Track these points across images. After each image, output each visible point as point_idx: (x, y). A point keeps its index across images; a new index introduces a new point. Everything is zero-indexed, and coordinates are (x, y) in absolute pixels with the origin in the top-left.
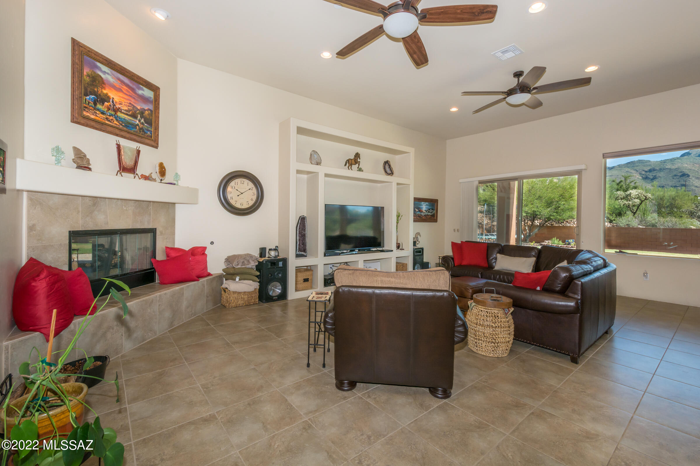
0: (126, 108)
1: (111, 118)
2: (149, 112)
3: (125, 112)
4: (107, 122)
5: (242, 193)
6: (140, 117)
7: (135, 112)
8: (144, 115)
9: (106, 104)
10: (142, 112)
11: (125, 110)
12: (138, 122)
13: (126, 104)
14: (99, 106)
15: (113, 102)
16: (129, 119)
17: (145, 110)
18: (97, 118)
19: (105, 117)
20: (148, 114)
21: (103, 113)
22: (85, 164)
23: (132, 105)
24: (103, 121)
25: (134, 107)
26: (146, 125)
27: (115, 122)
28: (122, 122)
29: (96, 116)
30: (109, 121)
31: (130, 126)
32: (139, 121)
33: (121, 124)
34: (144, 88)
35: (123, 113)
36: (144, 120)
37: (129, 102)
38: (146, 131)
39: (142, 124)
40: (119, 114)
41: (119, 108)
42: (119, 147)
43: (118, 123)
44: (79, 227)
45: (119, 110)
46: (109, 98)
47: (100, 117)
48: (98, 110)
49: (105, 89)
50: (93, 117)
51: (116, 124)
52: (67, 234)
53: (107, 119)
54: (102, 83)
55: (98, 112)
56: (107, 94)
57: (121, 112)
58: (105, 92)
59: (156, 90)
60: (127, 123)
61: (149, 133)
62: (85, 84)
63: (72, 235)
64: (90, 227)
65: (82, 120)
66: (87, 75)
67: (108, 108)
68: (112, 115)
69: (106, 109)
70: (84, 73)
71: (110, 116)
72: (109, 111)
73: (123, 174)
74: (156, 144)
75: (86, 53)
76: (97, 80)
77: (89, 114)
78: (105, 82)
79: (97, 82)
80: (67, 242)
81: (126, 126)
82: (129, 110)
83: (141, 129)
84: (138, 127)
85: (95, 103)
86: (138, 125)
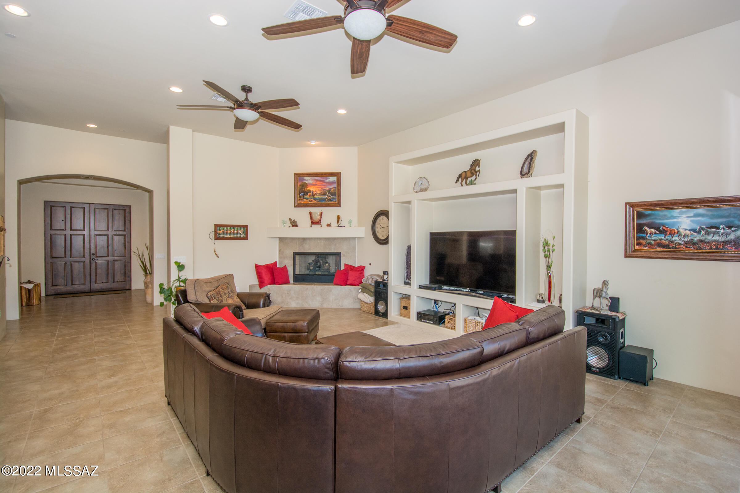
0: (320, 192)
1: (311, 200)
2: (334, 188)
3: (319, 194)
4: (310, 202)
5: (383, 228)
6: (328, 193)
7: (325, 192)
9: (309, 194)
10: (329, 191)
11: (319, 193)
12: (327, 196)
14: (305, 197)
15: (312, 192)
16: (321, 197)
17: (331, 189)
20: (334, 190)
21: (307, 199)
22: (294, 224)
23: (323, 189)
24: (308, 202)
25: (324, 189)
27: (314, 201)
28: (317, 200)
30: (311, 202)
31: (322, 200)
32: (328, 196)
33: (317, 201)
34: (330, 177)
35: (318, 195)
36: (331, 194)
37: (321, 188)
38: (332, 200)
39: (330, 196)
40: (316, 196)
41: (316, 193)
42: (310, 213)
43: (315, 201)
44: (297, 251)
45: (316, 194)
46: (310, 191)
47: (306, 201)
48: (305, 198)
49: (308, 188)
50: (303, 202)
51: (314, 202)
52: (292, 253)
55: (305, 199)
56: (309, 189)
57: (317, 195)
58: (308, 189)
59: (338, 175)
60: (320, 200)
61: (334, 200)
62: (300, 189)
63: (295, 254)
64: (302, 251)
65: (298, 205)
66: (300, 185)
67: (310, 196)
68: (312, 198)
69: (309, 197)
70: (299, 185)
71: (311, 199)
72: (311, 197)
73: (313, 225)
74: (339, 205)
75: (299, 176)
76: (304, 185)
77: (301, 202)
78: (308, 184)
79: (304, 186)
80: (292, 256)
81: (320, 201)
82: (321, 193)
83: (328, 200)
84: (327, 199)
85: (303, 196)
86: (327, 198)
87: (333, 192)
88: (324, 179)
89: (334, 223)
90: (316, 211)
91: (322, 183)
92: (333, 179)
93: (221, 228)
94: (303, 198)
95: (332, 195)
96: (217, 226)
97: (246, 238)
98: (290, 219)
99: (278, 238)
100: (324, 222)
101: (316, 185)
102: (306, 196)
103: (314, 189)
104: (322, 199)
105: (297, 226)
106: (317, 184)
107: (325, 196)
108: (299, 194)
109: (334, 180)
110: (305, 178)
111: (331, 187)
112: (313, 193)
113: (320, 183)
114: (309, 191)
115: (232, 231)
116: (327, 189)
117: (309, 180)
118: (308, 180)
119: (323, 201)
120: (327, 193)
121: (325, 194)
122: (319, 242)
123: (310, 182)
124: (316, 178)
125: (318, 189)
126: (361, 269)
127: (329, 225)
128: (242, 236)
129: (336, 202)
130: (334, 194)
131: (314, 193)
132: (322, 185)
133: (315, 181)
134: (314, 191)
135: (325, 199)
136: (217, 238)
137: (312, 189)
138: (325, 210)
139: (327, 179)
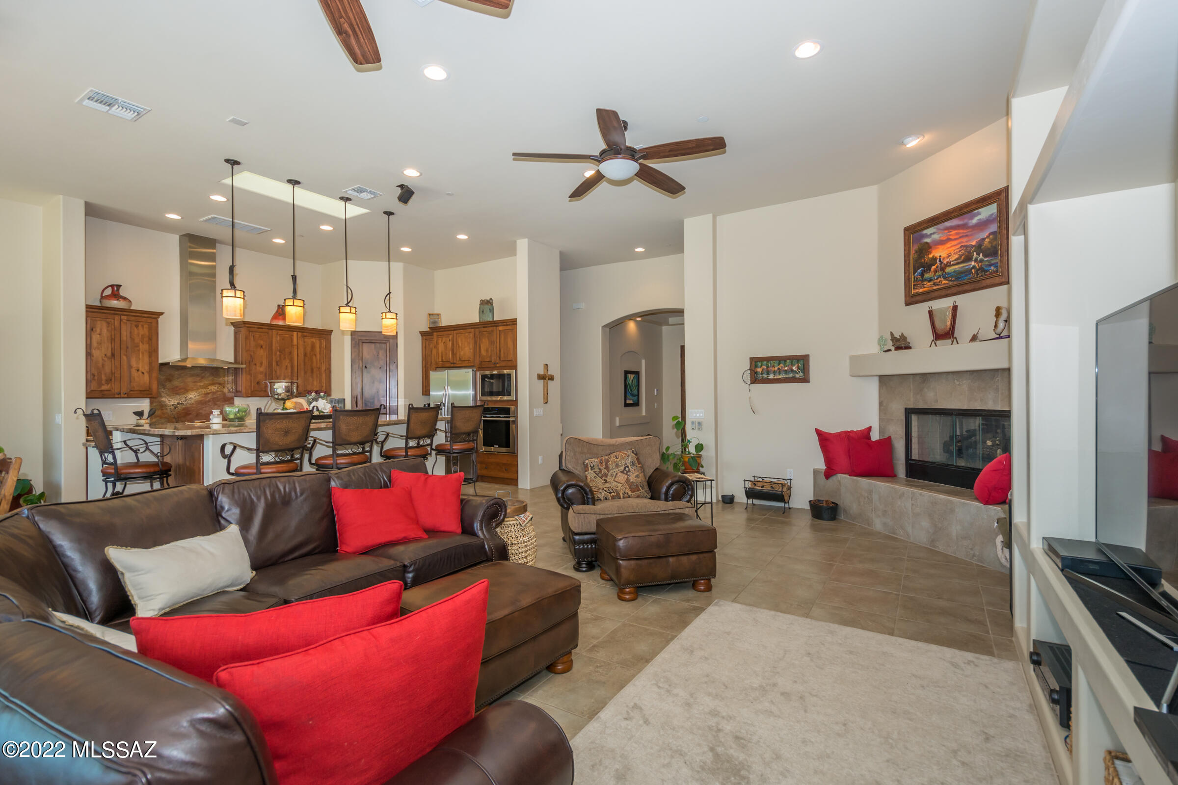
0: (957, 256)
1: (939, 279)
2: (991, 236)
3: (956, 262)
4: (935, 288)
6: (977, 254)
7: (969, 252)
8: (982, 247)
9: (933, 268)
10: (979, 248)
11: (956, 260)
12: (973, 263)
13: (955, 251)
14: (927, 276)
15: (940, 261)
16: (961, 267)
17: (984, 239)
18: (925, 289)
19: (932, 283)
20: (990, 242)
21: (930, 281)
23: (964, 246)
24: (931, 289)
25: (966, 246)
26: (986, 259)
27: (944, 282)
28: (952, 276)
29: (924, 287)
30: (938, 285)
31: (963, 275)
32: (976, 261)
33: (951, 281)
34: (980, 210)
35: (954, 265)
36: (983, 256)
37: (959, 246)
39: (981, 261)
40: (948, 270)
41: (948, 262)
42: (931, 313)
43: (947, 282)
44: (912, 405)
45: (949, 264)
46: (936, 259)
47: (928, 286)
49: (930, 253)
50: (921, 290)
51: (945, 284)
52: (903, 411)
53: (935, 284)
54: (929, 248)
56: (933, 256)
57: (951, 265)
58: (931, 256)
59: (1001, 196)
60: (958, 275)
61: (992, 268)
62: (915, 261)
63: (909, 412)
64: (921, 405)
65: (911, 300)
66: (916, 252)
67: (936, 271)
68: (939, 276)
69: (933, 274)
70: (913, 252)
71: (937, 279)
72: (937, 274)
73: (938, 342)
74: (1005, 278)
75: (913, 232)
76: (925, 249)
77: (917, 291)
78: (931, 245)
79: (924, 251)
80: (903, 418)
81: (957, 279)
82: (960, 256)
83: (979, 270)
84: (973, 270)
85: (922, 275)
86: (974, 267)
87: (989, 246)
88: (966, 221)
89: (987, 330)
90: (943, 304)
91: (961, 231)
92: (990, 210)
93: (761, 363)
94: (923, 281)
95: (985, 257)
96: (756, 361)
97: (806, 380)
98: (893, 334)
99: (877, 378)
100: (964, 330)
101: (949, 240)
102: (926, 274)
103: (944, 252)
104: (961, 273)
105: (906, 348)
106: (951, 237)
107: (970, 263)
108: (914, 274)
109: (992, 214)
110: (925, 232)
111: (984, 234)
112: (942, 263)
113: (957, 234)
114: (934, 259)
115: (780, 367)
116: (974, 243)
118: (931, 234)
119: (966, 275)
120: (975, 253)
121: (968, 259)
122: (958, 383)
123: (936, 237)
124: (948, 224)
125: (954, 248)
128: (798, 375)
129: (997, 271)
130: (992, 252)
131: (945, 262)
132: (960, 237)
133: (946, 232)
134: (944, 258)
135: (969, 271)
136: (755, 379)
137: (940, 253)
138: (963, 301)
139: (972, 218)
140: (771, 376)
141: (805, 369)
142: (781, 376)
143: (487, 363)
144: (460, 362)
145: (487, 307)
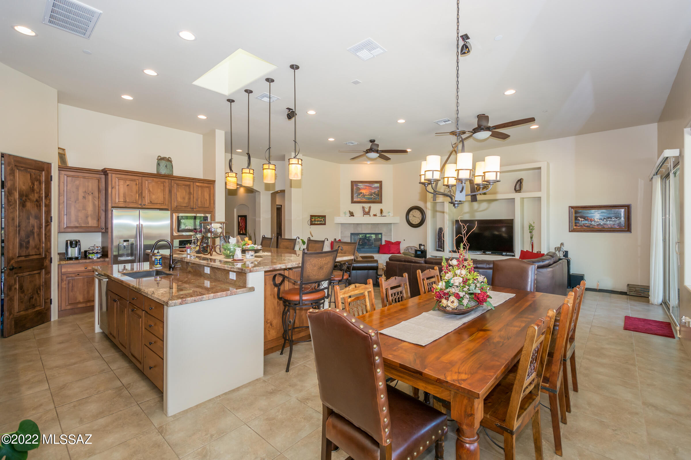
2: (377, 191)
5: (415, 217)
6: (374, 195)
9: (361, 195)
10: (374, 193)
12: (373, 197)
14: (359, 196)
20: (377, 193)
21: (360, 198)
22: (352, 215)
25: (371, 192)
34: (375, 184)
37: (369, 191)
38: (376, 199)
40: (366, 196)
42: (363, 208)
43: (365, 200)
44: (353, 232)
45: (366, 195)
47: (359, 200)
50: (356, 200)
52: (350, 234)
53: (361, 199)
54: (360, 189)
55: (358, 198)
58: (360, 191)
59: (380, 182)
60: (369, 198)
62: (355, 191)
63: (352, 234)
64: (356, 232)
65: (353, 202)
67: (362, 196)
68: (363, 198)
70: (354, 188)
73: (364, 215)
74: (381, 202)
75: (354, 183)
80: (350, 236)
81: (368, 199)
82: (369, 194)
83: (374, 199)
85: (357, 196)
88: (371, 185)
89: (379, 214)
90: (367, 206)
91: (370, 187)
92: (377, 185)
93: (313, 218)
95: (376, 196)
96: (312, 216)
97: (325, 224)
98: (350, 211)
99: (341, 224)
100: (372, 213)
101: (366, 189)
103: (365, 192)
105: (354, 216)
108: (354, 195)
110: (358, 184)
112: (364, 194)
114: (361, 193)
115: (318, 219)
117: (361, 186)
121: (371, 195)
122: (368, 226)
124: (366, 184)
125: (367, 191)
126: (398, 243)
127: (375, 215)
128: (323, 222)
129: (379, 200)
130: (378, 195)
132: (369, 189)
133: (365, 186)
135: (371, 198)
136: (312, 224)
137: (363, 191)
138: (372, 205)
139: (373, 185)
140: (316, 223)
141: (325, 220)
142: (318, 223)
143: (183, 207)
144: (150, 204)
145: (163, 163)
